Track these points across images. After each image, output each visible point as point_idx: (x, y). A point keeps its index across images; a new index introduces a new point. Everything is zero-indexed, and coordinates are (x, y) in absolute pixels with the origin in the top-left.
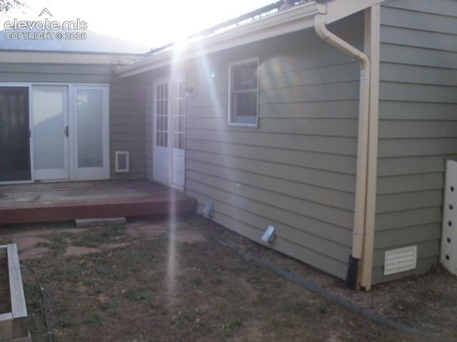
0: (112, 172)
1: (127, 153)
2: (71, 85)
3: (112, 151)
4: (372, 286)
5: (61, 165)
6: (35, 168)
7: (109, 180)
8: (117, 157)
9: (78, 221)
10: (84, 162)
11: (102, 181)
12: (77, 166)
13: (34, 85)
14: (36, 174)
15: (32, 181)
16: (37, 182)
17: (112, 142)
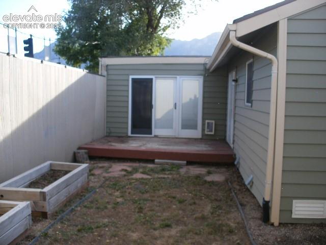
0: (203, 134)
1: (213, 122)
2: (178, 77)
3: (204, 120)
4: (280, 224)
5: (171, 127)
6: (155, 128)
7: (201, 139)
8: (206, 123)
9: (156, 161)
10: (185, 126)
11: (196, 140)
12: (180, 128)
13: (156, 77)
14: (156, 131)
15: (153, 135)
16: (156, 136)
17: (204, 114)
